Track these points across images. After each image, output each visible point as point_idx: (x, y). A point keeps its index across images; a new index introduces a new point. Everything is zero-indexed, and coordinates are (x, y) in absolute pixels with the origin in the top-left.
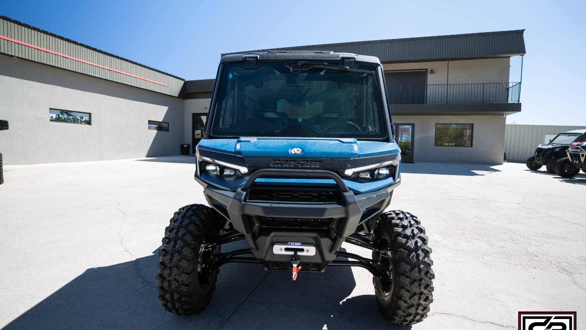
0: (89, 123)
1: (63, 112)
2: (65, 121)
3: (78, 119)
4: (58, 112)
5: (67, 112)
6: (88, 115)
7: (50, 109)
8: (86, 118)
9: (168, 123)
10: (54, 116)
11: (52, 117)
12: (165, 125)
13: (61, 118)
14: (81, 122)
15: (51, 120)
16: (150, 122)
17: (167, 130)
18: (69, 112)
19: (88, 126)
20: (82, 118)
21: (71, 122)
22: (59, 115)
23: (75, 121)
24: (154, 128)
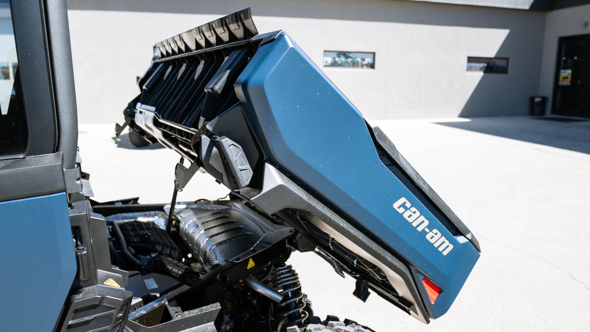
0: (372, 66)
1: (341, 54)
2: (341, 65)
3: (358, 62)
4: (334, 55)
5: (345, 54)
6: (372, 55)
7: (325, 51)
8: (369, 60)
9: (507, 59)
10: (330, 60)
11: (327, 62)
12: (499, 63)
13: (337, 62)
14: (362, 66)
15: (325, 66)
16: (471, 60)
17: (504, 70)
18: (347, 54)
19: (371, 70)
20: (363, 60)
21: (349, 66)
22: (334, 58)
23: (354, 64)
24: (478, 69)
